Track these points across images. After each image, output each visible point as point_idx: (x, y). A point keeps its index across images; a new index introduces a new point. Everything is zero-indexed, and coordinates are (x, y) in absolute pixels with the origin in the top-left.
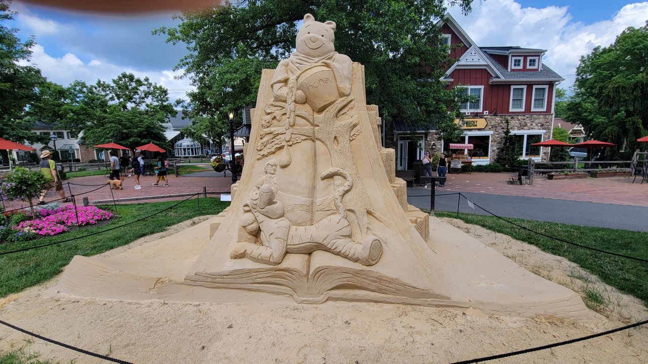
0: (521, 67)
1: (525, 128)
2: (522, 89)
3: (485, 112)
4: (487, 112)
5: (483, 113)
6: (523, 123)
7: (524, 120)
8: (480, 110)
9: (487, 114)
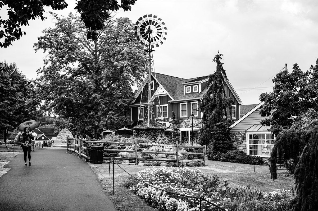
0: (190, 92)
1: (188, 127)
2: (186, 104)
3: (169, 118)
4: (170, 118)
5: (168, 119)
6: (187, 124)
7: (187, 122)
8: (167, 117)
9: (171, 119)
